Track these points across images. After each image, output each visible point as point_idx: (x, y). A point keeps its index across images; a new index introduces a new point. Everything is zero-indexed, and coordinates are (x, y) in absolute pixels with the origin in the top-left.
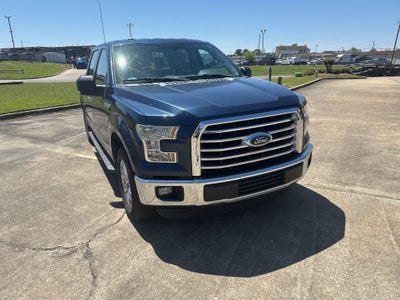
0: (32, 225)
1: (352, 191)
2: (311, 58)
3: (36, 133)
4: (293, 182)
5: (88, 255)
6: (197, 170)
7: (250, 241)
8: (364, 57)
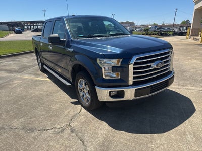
0: (31, 118)
1: (188, 89)
2: (136, 28)
3: (8, 68)
4: (166, 88)
5: (73, 130)
6: (131, 82)
7: (154, 116)
8: (161, 27)
